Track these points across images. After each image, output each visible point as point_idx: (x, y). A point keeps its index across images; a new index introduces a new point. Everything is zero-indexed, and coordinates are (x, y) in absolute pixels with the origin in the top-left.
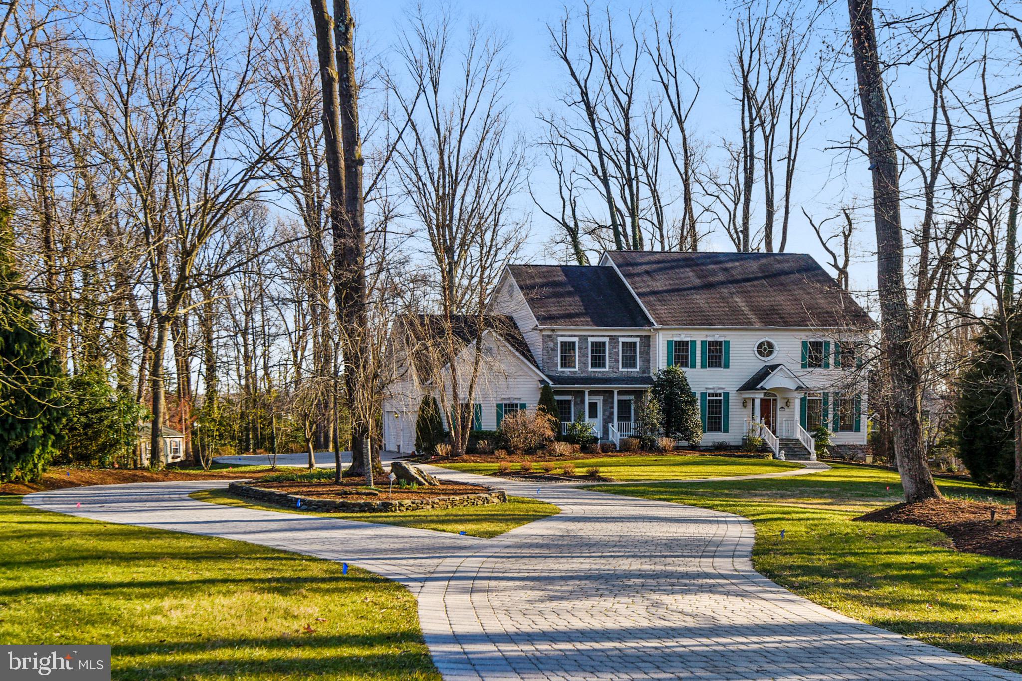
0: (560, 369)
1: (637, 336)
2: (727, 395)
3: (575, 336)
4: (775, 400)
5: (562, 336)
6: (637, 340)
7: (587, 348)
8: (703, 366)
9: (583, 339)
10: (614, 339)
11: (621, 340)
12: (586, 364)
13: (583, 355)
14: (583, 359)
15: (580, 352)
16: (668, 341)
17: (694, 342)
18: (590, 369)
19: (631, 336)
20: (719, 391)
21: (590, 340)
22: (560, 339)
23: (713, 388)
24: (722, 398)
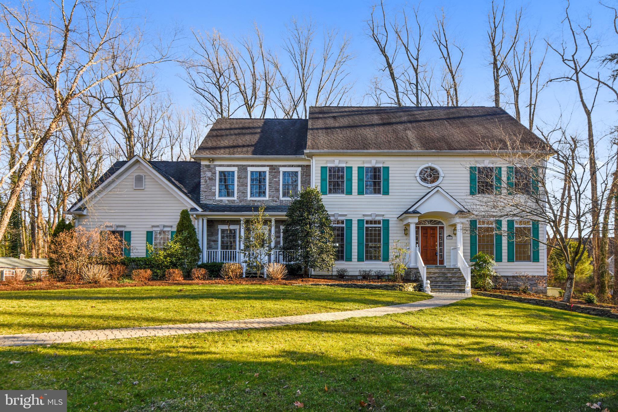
0: (217, 198)
1: (299, 166)
2: (387, 222)
3: (234, 166)
4: (442, 228)
5: (220, 166)
6: (299, 169)
7: (246, 177)
8: (360, 193)
9: (243, 169)
10: (274, 169)
11: (282, 169)
12: (244, 193)
13: (243, 184)
14: (241, 188)
15: (239, 181)
16: (322, 167)
17: (350, 169)
18: (249, 198)
19: (292, 166)
20: (378, 218)
21: (250, 169)
22: (218, 169)
23: (371, 215)
24: (381, 225)
